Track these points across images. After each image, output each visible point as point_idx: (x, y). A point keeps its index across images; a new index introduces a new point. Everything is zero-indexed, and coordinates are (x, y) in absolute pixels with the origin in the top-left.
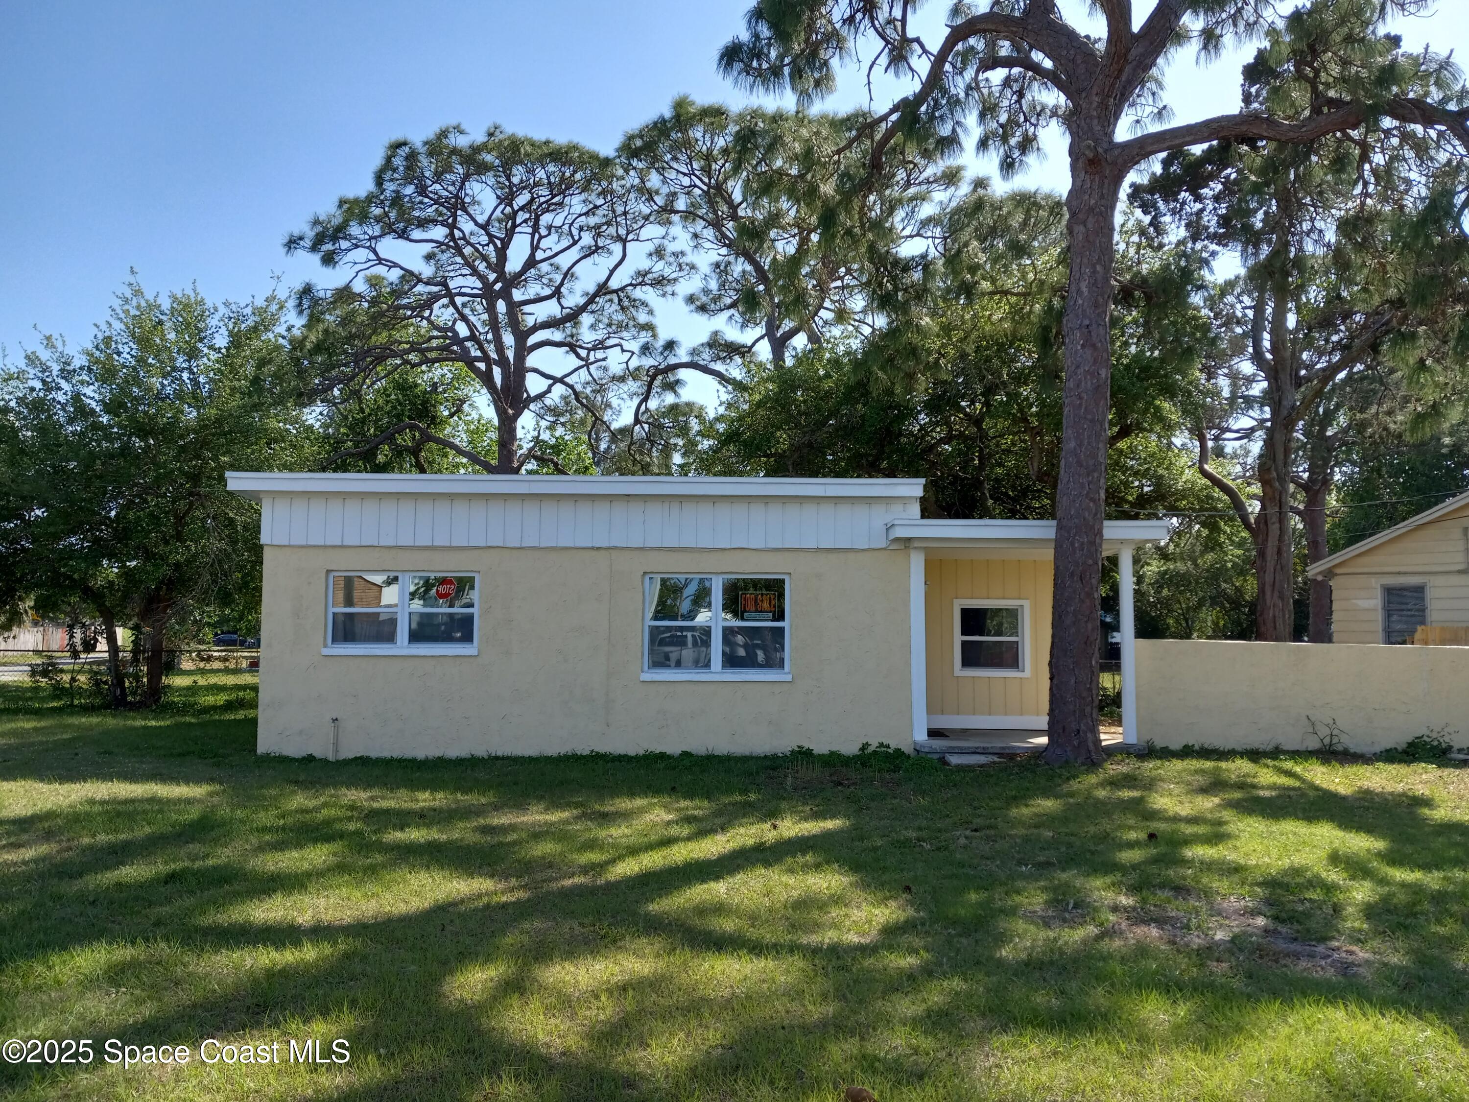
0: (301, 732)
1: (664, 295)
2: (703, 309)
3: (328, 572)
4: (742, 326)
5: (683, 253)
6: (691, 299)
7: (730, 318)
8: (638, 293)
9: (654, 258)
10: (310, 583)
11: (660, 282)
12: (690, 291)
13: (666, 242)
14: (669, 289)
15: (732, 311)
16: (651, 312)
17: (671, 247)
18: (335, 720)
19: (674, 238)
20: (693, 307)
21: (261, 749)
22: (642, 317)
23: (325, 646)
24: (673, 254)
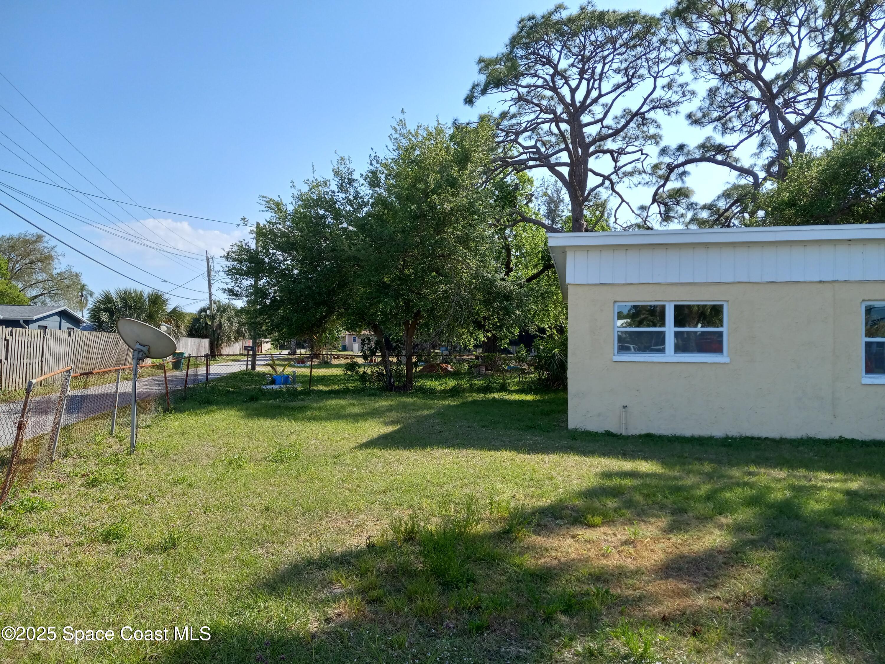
0: (599, 415)
1: (669, 114)
2: (697, 122)
3: (615, 302)
4: (723, 133)
5: (687, 84)
6: (689, 116)
7: (715, 128)
8: (651, 115)
9: (666, 89)
10: (602, 310)
11: (667, 106)
12: (688, 111)
13: (676, 76)
14: (674, 109)
15: (716, 123)
16: (659, 126)
17: (681, 80)
18: (625, 407)
19: (682, 73)
20: (690, 121)
21: (571, 425)
22: (652, 130)
23: (614, 355)
24: (680, 85)
